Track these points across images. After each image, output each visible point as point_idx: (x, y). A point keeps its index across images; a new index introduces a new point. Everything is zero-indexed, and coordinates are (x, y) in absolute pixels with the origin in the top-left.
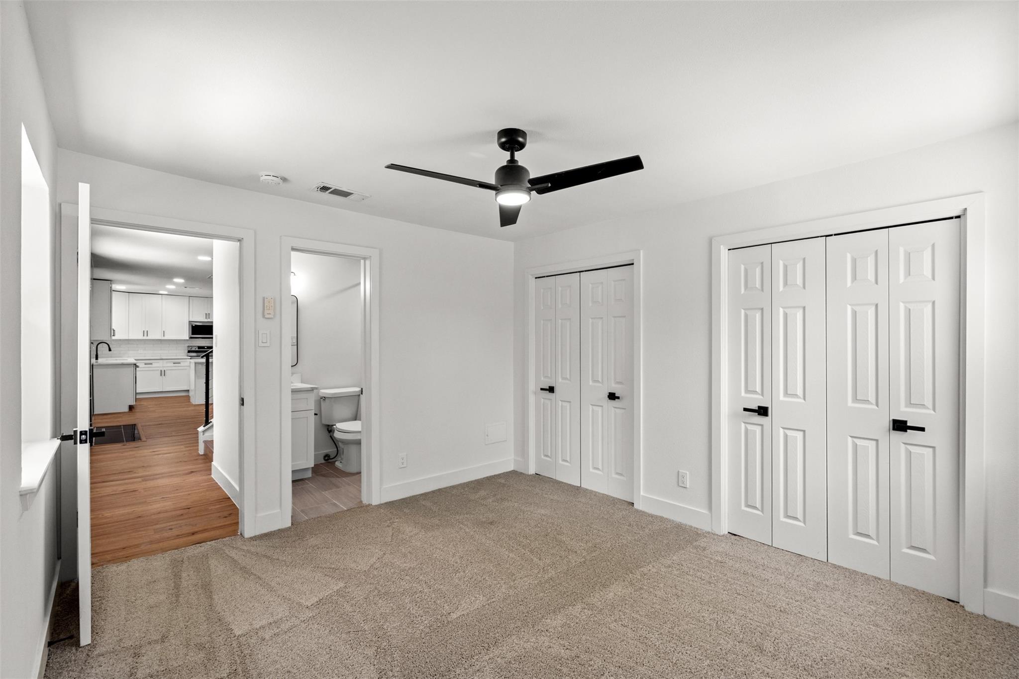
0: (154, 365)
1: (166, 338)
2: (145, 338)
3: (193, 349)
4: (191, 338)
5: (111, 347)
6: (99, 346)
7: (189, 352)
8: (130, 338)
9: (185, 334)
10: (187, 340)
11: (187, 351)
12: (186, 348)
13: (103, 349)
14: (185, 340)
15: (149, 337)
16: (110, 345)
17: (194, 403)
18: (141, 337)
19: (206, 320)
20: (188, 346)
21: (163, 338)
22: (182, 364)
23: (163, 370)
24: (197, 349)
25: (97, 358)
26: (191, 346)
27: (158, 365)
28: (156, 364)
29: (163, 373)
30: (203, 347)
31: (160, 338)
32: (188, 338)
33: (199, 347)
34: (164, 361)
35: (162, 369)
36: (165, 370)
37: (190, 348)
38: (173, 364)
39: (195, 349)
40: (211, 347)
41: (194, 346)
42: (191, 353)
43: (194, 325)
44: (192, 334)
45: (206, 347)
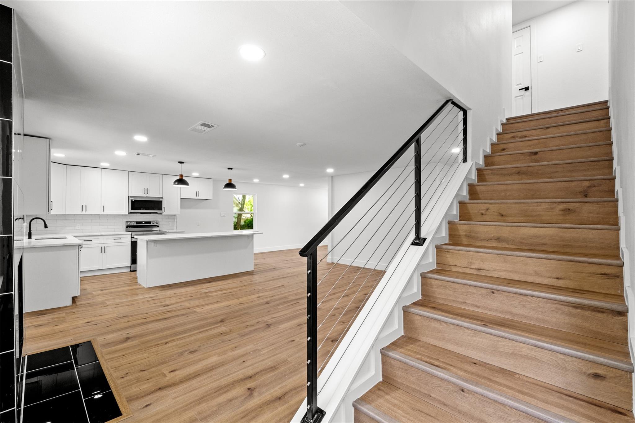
1: (106, 213)
2: (84, 213)
3: (132, 224)
4: (131, 213)
5: (47, 223)
6: (32, 222)
7: (127, 227)
8: (67, 213)
9: (124, 208)
10: (125, 215)
11: (125, 227)
12: (125, 223)
13: (37, 225)
14: (123, 215)
15: (88, 213)
16: (45, 220)
17: (145, 286)
18: (79, 212)
19: (145, 195)
20: (127, 222)
21: (102, 213)
22: (122, 240)
23: (103, 246)
24: (135, 225)
25: (30, 237)
26: (129, 221)
27: (98, 242)
28: (95, 241)
29: (103, 250)
30: (141, 223)
31: (100, 214)
32: (127, 214)
33: (137, 223)
34: (104, 237)
35: (102, 245)
36: (105, 247)
37: (129, 223)
38: (114, 240)
39: (134, 224)
40: (149, 222)
41: (134, 221)
42: (129, 228)
43: (133, 200)
44: (132, 209)
45: (144, 222)
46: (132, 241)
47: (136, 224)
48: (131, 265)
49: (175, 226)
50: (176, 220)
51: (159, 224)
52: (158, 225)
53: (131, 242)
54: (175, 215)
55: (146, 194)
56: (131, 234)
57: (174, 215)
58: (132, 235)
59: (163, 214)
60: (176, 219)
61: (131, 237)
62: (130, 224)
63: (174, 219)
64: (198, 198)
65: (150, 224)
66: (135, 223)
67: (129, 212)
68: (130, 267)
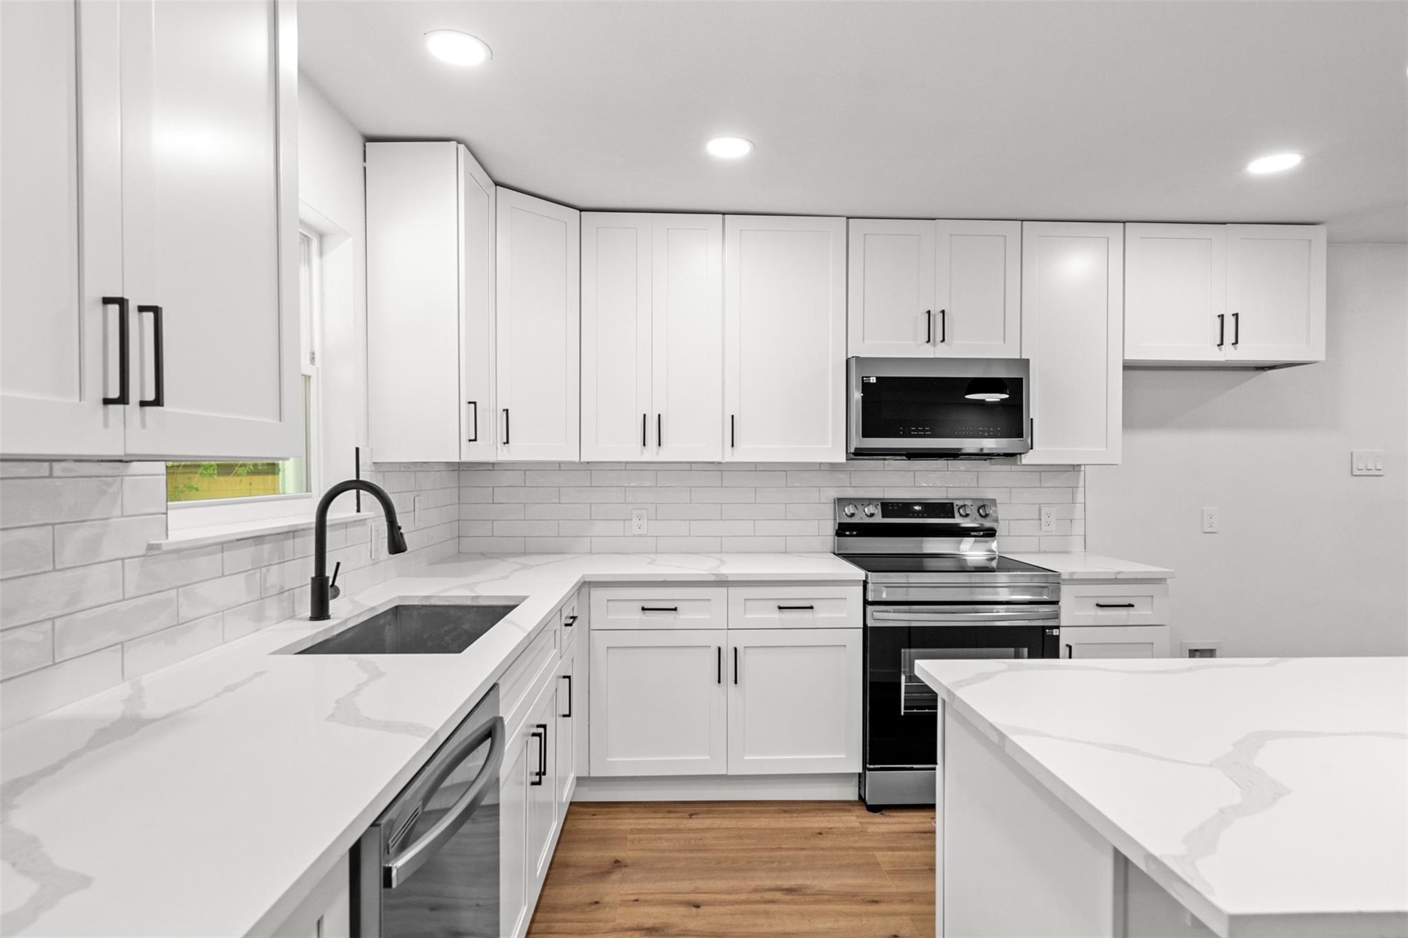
0: (686, 617)
1: (746, 453)
2: (651, 454)
3: (862, 518)
4: (860, 453)
7: (843, 530)
10: (834, 467)
11: (830, 528)
12: (829, 510)
14: (821, 464)
15: (669, 453)
18: (629, 450)
19: (928, 352)
20: (841, 502)
21: (729, 456)
22: (821, 615)
23: (727, 642)
24: (878, 519)
26: (850, 501)
27: (704, 620)
28: (692, 613)
29: (727, 667)
30: (904, 508)
31: (717, 458)
32: (843, 458)
33: (889, 507)
34: (734, 591)
35: (719, 639)
36: (736, 649)
37: (849, 510)
38: (777, 615)
39: (872, 515)
40: (946, 509)
41: (870, 501)
42: (850, 536)
43: (873, 380)
44: (866, 434)
45: (917, 508)
46: (870, 623)
47: (883, 516)
48: (865, 768)
49: (1078, 529)
50: (1080, 498)
51: (996, 520)
52: (988, 524)
53: (865, 627)
54: (1075, 468)
55: (934, 345)
56: (865, 583)
57: (1073, 466)
58: (870, 586)
59: (1026, 459)
60: (1081, 490)
61: (866, 603)
62: (853, 515)
63: (1074, 488)
64: (1228, 354)
65: (953, 517)
66: (878, 511)
67: (852, 450)
68: (861, 777)
